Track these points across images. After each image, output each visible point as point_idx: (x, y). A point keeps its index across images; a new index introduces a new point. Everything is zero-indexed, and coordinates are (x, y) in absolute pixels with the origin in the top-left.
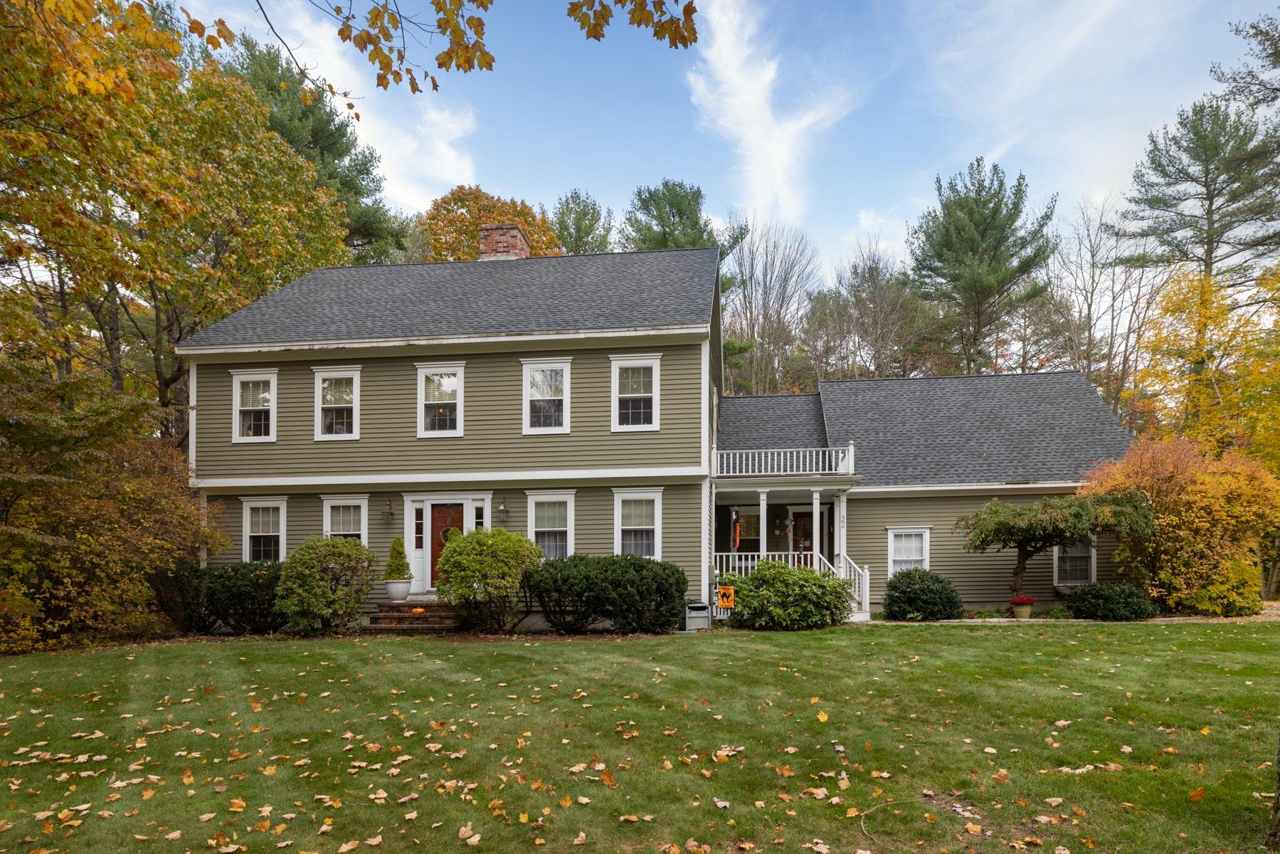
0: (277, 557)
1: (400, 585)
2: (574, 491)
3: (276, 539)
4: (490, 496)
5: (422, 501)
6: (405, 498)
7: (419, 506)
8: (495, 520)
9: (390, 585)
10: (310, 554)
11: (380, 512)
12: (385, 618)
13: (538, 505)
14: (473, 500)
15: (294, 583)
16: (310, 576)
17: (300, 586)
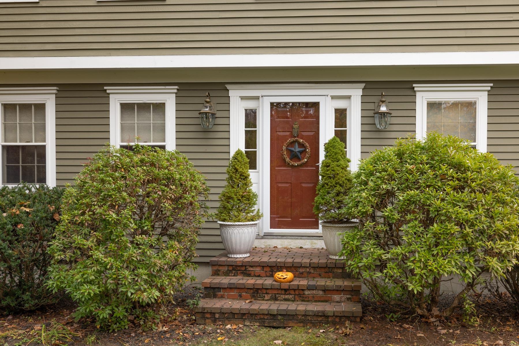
0: (42, 179)
1: (246, 230)
2: (488, 86)
3: (41, 151)
4: (360, 92)
5: (257, 98)
6: (231, 93)
7: (251, 105)
8: (367, 128)
9: (230, 230)
10: (115, 180)
11: (196, 114)
12: (231, 287)
13: (432, 106)
14: (333, 97)
15: (86, 237)
16: (117, 223)
17: (99, 243)
